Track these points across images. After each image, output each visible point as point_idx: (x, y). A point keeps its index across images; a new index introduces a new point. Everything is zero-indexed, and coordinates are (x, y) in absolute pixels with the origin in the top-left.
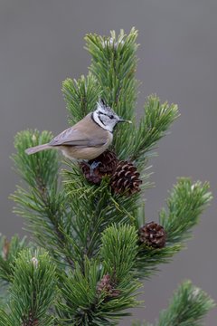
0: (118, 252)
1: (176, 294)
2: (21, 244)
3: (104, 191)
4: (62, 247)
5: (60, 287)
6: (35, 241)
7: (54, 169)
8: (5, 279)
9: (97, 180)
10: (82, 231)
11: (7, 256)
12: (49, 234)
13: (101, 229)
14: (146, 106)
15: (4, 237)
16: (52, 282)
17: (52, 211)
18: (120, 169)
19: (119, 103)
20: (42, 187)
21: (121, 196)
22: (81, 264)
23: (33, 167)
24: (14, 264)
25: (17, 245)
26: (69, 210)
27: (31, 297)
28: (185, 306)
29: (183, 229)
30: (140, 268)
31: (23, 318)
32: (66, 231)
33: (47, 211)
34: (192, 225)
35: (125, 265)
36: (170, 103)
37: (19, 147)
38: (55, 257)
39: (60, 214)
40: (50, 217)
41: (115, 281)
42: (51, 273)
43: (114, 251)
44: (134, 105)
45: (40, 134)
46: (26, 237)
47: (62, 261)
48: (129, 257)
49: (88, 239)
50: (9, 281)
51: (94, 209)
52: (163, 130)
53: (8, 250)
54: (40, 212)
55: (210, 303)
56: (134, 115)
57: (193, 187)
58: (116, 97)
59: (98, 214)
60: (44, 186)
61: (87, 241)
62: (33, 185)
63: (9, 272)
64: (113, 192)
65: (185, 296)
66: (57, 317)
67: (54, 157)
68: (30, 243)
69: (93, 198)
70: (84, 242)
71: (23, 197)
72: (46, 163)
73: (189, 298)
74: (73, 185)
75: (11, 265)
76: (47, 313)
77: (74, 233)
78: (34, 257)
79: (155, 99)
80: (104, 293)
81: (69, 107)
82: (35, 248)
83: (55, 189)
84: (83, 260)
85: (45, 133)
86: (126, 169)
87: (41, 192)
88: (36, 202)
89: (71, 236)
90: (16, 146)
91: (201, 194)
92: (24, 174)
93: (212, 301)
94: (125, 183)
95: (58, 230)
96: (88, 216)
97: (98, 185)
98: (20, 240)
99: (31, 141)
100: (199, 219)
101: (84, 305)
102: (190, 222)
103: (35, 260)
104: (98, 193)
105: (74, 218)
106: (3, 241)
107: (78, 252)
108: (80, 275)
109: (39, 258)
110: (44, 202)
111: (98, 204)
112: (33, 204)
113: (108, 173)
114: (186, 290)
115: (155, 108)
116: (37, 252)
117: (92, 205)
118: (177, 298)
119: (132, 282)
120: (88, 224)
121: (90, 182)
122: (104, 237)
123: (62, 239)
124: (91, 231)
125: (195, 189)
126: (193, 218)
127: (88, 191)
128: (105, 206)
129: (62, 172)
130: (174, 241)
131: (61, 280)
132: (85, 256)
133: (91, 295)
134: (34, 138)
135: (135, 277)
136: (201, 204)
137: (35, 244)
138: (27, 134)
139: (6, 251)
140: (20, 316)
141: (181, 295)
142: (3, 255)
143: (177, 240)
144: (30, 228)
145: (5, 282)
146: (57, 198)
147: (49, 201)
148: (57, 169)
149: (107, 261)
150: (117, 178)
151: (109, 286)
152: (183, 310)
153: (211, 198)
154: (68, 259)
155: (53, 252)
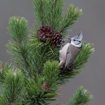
0: (51, 73)
1: (76, 92)
2: (9, 66)
3: (47, 45)
4: (27, 68)
5: (25, 86)
6: (15, 65)
7: (25, 34)
8: (1, 81)
9: (45, 40)
10: (36, 62)
11: (3, 71)
12: (22, 62)
13: (45, 62)
14: (68, 9)
15: (2, 63)
16: (22, 84)
17: (24, 53)
18: (55, 36)
19: (56, 7)
20: (20, 42)
21: (55, 48)
22: (35, 76)
23: (17, 33)
24: (6, 75)
25: (7, 66)
26: (31, 52)
27: (12, 90)
28: (80, 97)
29: (81, 64)
30: (61, 79)
31: (9, 99)
32: (29, 62)
33: (21, 53)
34: (85, 62)
35: (54, 78)
36: (79, 8)
37: (11, 23)
38: (24, 73)
39: (27, 54)
40: (23, 55)
41: (49, 85)
42: (22, 80)
43: (49, 72)
44: (63, 8)
45: (20, 18)
46: (11, 63)
47: (27, 75)
48: (56, 75)
49: (39, 66)
50: (3, 82)
51: (42, 53)
52: (75, 20)
54: (19, 53)
55: (91, 97)
56: (63, 13)
57: (86, 46)
58: (55, 4)
59: (44, 55)
60: (21, 41)
61: (38, 67)
62: (16, 41)
63: (3, 79)
64: (51, 46)
65: (80, 93)
66: (23, 99)
67: (26, 29)
68: (13, 66)
69: (42, 47)
70: (37, 67)
71: (12, 46)
72: (22, 31)
73: (82, 94)
74: (34, 41)
75: (4, 75)
76: (19, 97)
77: (33, 63)
78: (15, 72)
79: (72, 6)
80: (44, 90)
81: (34, 7)
82: (15, 69)
83: (26, 43)
84: (36, 75)
85: (23, 18)
86: (58, 36)
87: (19, 44)
88: (17, 48)
89: (32, 64)
90: (9, 23)
91: (90, 49)
92: (12, 35)
93: (92, 96)
94: (57, 42)
95: (26, 61)
96: (40, 56)
97: (45, 42)
98: (9, 65)
99: (16, 21)
100: (88, 60)
101: (35, 95)
102: (85, 61)
103: (15, 74)
104: (45, 46)
105: (33, 56)
106: (1, 64)
107: (34, 71)
108: (34, 82)
109: (17, 73)
110: (20, 48)
111: (44, 51)
112: (16, 49)
113: (49, 37)
114: (81, 90)
115: (72, 10)
116: (16, 70)
117: (42, 51)
118: (77, 94)
119: (57, 86)
120: (39, 59)
121: (42, 41)
122: (45, 65)
123: (27, 65)
124: (40, 62)
125: (87, 46)
126: (86, 59)
127: (40, 44)
128: (47, 52)
129: (29, 36)
130: (77, 69)
131: (26, 83)
132: (37, 73)
133: (38, 91)
134: (18, 20)
135: (58, 84)
136: (90, 53)
137: (16, 67)
138: (14, 18)
139: (2, 69)
140: (7, 98)
141: (79, 93)
142: (1, 71)
143: (78, 68)
144: (14, 60)
145: (1, 83)
146: (26, 47)
147: (22, 48)
148: (27, 35)
149: (46, 76)
150: (53, 40)
151: (46, 87)
152: (79, 99)
153: (94, 50)
154: (30, 74)
155: (23, 70)
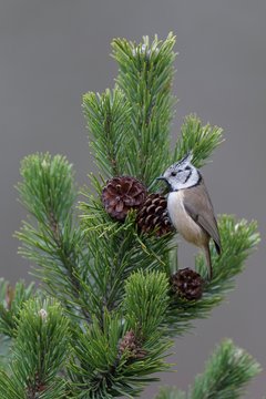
0: (145, 306)
1: (214, 355)
2: (27, 291)
3: (128, 230)
4: (77, 296)
5: (73, 346)
6: (43, 289)
7: (68, 202)
8: (6, 334)
9: (122, 216)
10: (101, 277)
11: (10, 305)
12: (61, 280)
13: (125, 276)
14: (184, 128)
15: (7, 283)
16: (64, 339)
17: (65, 253)
18: (151, 203)
19: (151, 123)
20: (54, 223)
21: (149, 237)
22: (100, 317)
23: (43, 199)
24: (18, 317)
25: (22, 293)
26: (86, 252)
27: (38, 357)
28: (225, 371)
29: (224, 278)
30: (171, 322)
31: (28, 382)
32: (81, 277)
33: (59, 253)
34: (234, 273)
35: (152, 320)
36: (212, 126)
37: (26, 174)
38: (68, 308)
39: (75, 257)
40: (63, 260)
41: (140, 340)
42: (63, 328)
43: (139, 303)
44: (170, 126)
45: (52, 159)
46: (33, 283)
47: (77, 314)
48: (158, 310)
49: (109, 287)
50: (11, 336)
51: (117, 251)
52: (204, 158)
53: (11, 299)
54: (51, 253)
55: (255, 367)
56: (169, 138)
57: (236, 227)
58: (147, 116)
59: (121, 256)
60: (56, 222)
61: (107, 290)
62: (42, 221)
63: (12, 326)
64: (139, 233)
65: (225, 358)
66: (70, 381)
67: (69, 187)
68: (38, 291)
69: (115, 237)
70: (104, 290)
71: (31, 236)
72: (59, 194)
73: (230, 361)
74: (91, 220)
75: (14, 317)
76: (57, 376)
77: (93, 281)
78: (43, 308)
79: (195, 120)
80: (127, 353)
81: (90, 126)
82: (44, 298)
83: (69, 226)
84: (102, 312)
85: (58, 157)
86: (157, 203)
87: (52, 229)
88: (46, 241)
89: (89, 283)
90: (22, 174)
91: (246, 236)
92: (32, 207)
93: (257, 365)
94: (155, 220)
95: (72, 276)
96: (110, 259)
97: (122, 221)
98: (27, 287)
99: (41, 167)
100: (243, 267)
101: (102, 367)
102: (233, 270)
103: (43, 312)
104: (122, 232)
105: (92, 262)
106: (5, 287)
107: (96, 303)
108: (98, 331)
109: (48, 310)
110: (56, 241)
111: (123, 245)
112: (42, 243)
113: (134, 207)
114: (227, 351)
115: (195, 131)
116: (46, 302)
117: (114, 246)
118: (215, 362)
119: (160, 340)
120: (109, 269)
121: (114, 219)
122: (128, 286)
123: (76, 287)
124: (112, 278)
125: (240, 228)
126: (236, 265)
127: (110, 228)
128: (129, 248)
129: (80, 206)
130: (212, 292)
131: (75, 336)
132: (105, 308)
133: (110, 355)
134: (44, 164)
135: (165, 335)
136: (246, 247)
137: (45, 293)
138: (36, 159)
139: (8, 300)
140: (24, 379)
141: (220, 358)
142: (5, 304)
143: (217, 290)
144: (39, 273)
145: (7, 337)
146: (71, 237)
147: (61, 241)
148: (71, 204)
149: (131, 314)
150: (146, 214)
151: (133, 344)
152: (222, 375)
153: (259, 240)
154: (84, 311)
155: (66, 302)
